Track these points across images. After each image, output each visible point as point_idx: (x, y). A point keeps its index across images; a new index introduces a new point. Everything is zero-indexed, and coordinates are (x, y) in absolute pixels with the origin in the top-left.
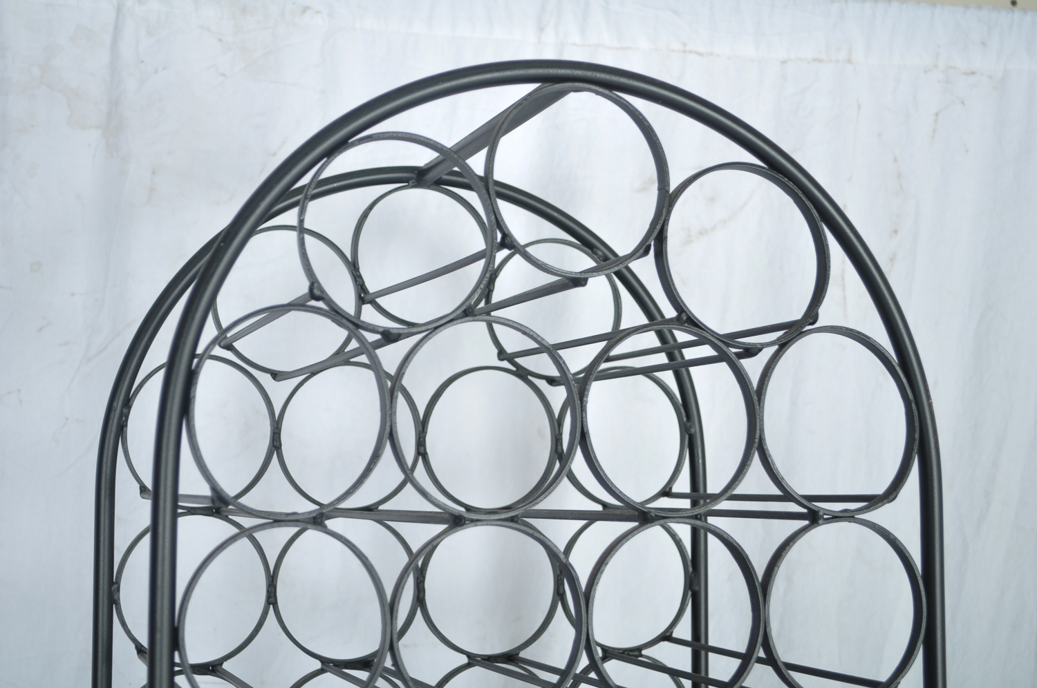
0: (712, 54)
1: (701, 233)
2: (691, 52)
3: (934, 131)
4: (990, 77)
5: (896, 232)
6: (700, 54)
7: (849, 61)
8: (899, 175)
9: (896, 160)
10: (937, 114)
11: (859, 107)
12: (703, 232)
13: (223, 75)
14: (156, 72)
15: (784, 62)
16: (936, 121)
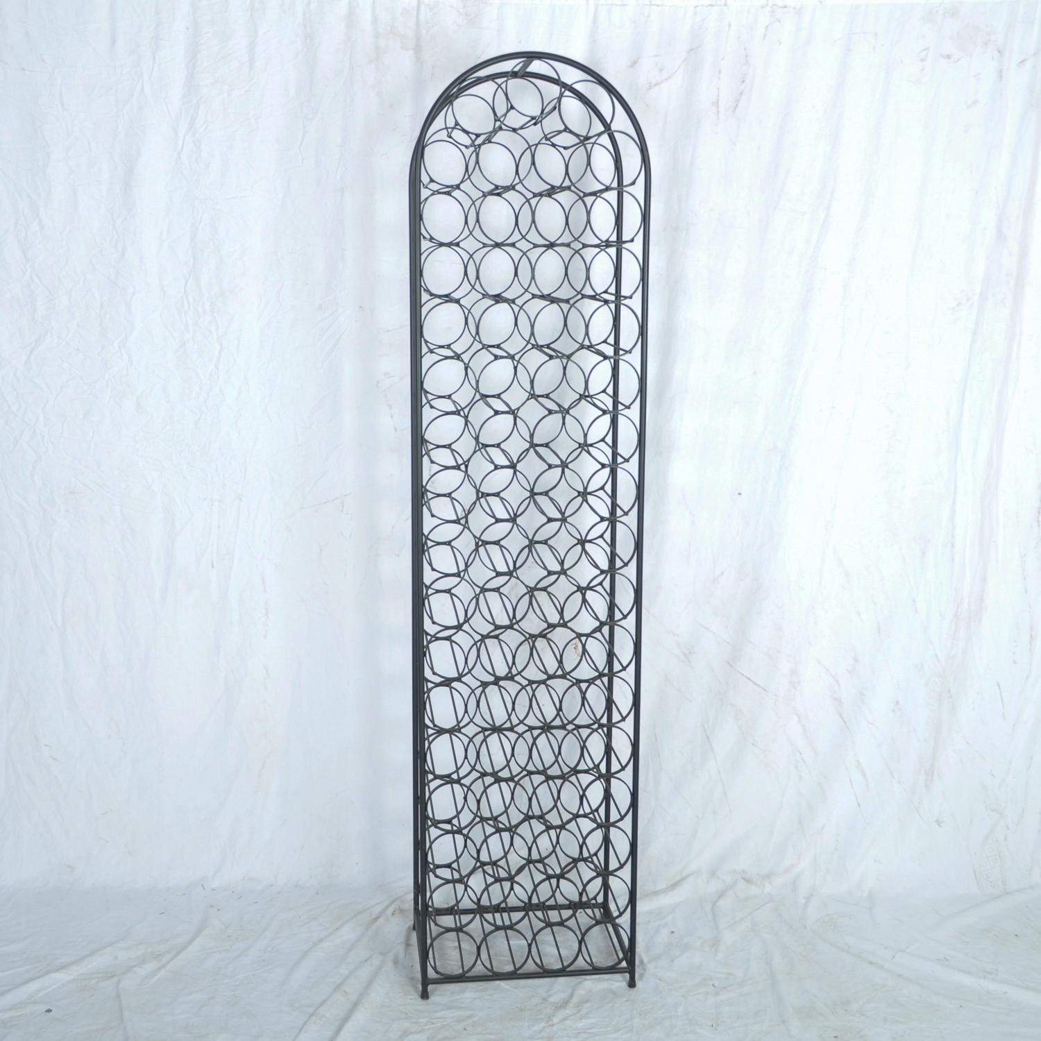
0: (663, 5)
1: (656, 85)
2: (653, 5)
3: (765, 35)
4: (794, 8)
5: (743, 81)
6: (658, 6)
7: (726, 5)
8: (747, 56)
9: (745, 49)
10: (767, 27)
11: (730, 26)
12: (657, 84)
13: (459, 26)
14: (433, 26)
15: (696, 7)
16: (766, 30)
